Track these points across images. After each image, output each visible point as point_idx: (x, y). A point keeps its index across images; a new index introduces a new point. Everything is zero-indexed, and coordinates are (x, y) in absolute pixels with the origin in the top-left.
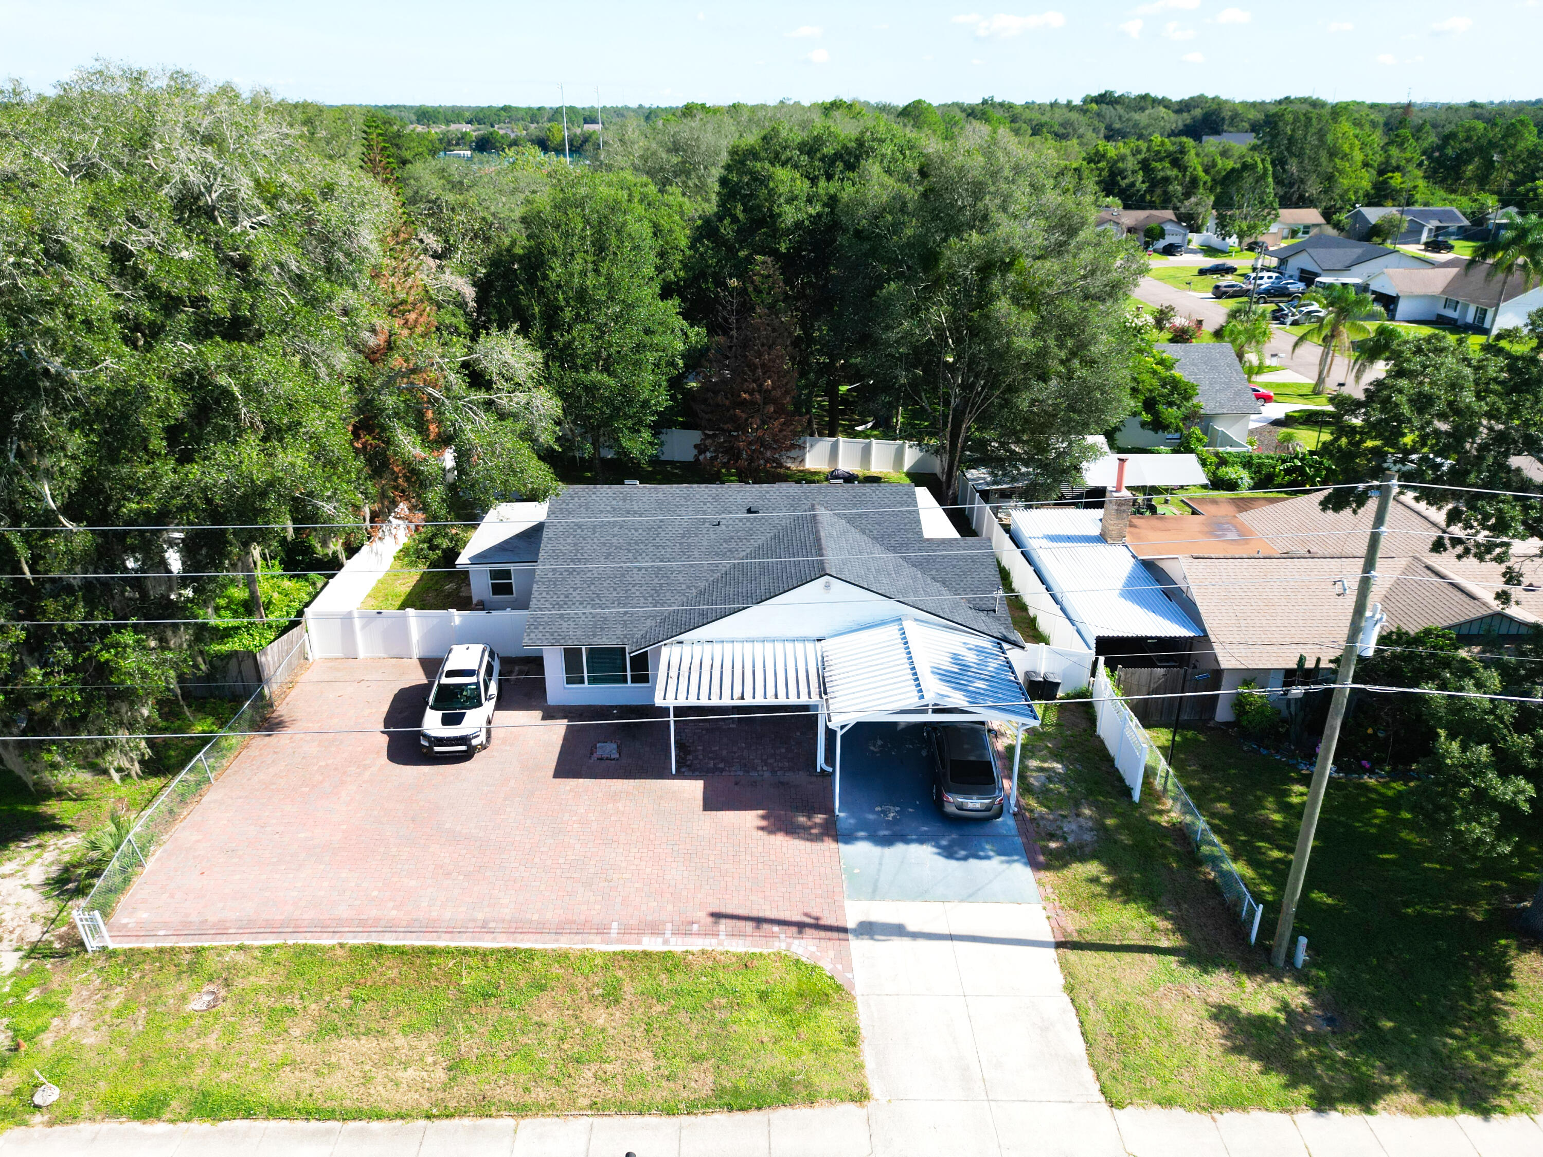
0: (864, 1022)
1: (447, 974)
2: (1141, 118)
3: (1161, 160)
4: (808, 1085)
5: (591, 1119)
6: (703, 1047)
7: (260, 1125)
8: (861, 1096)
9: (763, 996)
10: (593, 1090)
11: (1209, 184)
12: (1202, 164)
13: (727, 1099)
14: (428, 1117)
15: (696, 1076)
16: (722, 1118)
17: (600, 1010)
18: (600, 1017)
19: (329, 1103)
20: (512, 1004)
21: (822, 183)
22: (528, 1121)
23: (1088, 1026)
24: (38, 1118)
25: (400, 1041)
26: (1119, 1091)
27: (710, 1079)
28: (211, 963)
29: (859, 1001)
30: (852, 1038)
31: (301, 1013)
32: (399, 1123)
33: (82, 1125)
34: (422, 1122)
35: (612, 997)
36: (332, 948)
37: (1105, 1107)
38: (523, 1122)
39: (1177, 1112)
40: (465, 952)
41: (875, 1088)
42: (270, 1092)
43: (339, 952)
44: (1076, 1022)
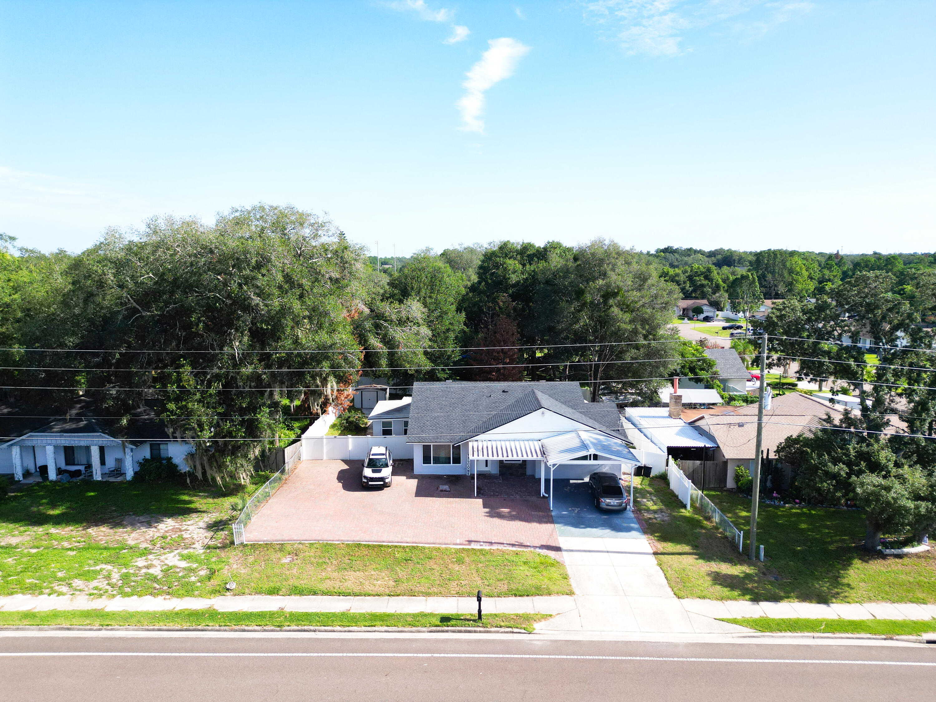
0: (570, 572)
1: (389, 553)
2: (689, 260)
3: (699, 276)
4: (548, 589)
5: (457, 598)
6: (502, 577)
7: (319, 597)
8: (571, 593)
9: (525, 563)
10: (457, 589)
11: (726, 288)
12: (722, 279)
13: (514, 592)
14: (389, 595)
15: (500, 585)
16: (513, 598)
17: (456, 565)
18: (456, 567)
19: (347, 591)
20: (418, 563)
21: (528, 266)
22: (430, 598)
23: (667, 575)
24: (228, 593)
25: (373, 573)
26: (681, 594)
27: (506, 587)
28: (289, 548)
29: (567, 567)
30: (565, 577)
31: (330, 564)
32: (377, 597)
33: (247, 596)
34: (387, 597)
35: (460, 562)
36: (339, 544)
37: (676, 599)
38: (429, 598)
39: (707, 601)
40: (396, 547)
41: (576, 591)
42: (323, 587)
43: (342, 545)
44: (663, 574)
